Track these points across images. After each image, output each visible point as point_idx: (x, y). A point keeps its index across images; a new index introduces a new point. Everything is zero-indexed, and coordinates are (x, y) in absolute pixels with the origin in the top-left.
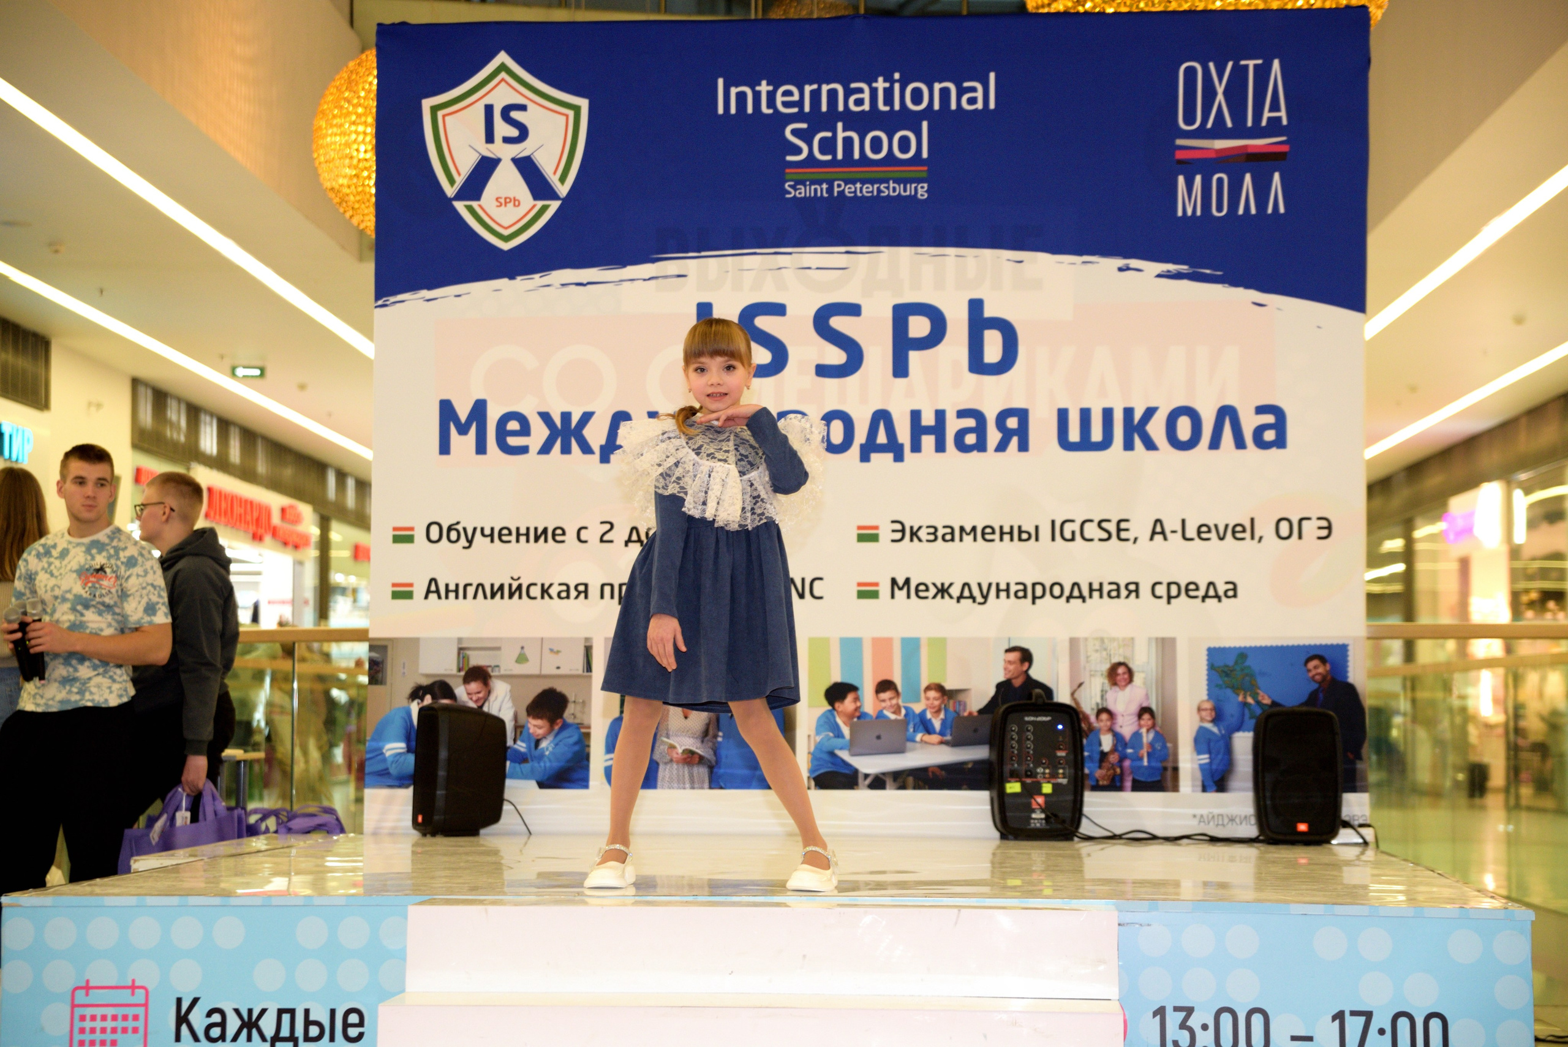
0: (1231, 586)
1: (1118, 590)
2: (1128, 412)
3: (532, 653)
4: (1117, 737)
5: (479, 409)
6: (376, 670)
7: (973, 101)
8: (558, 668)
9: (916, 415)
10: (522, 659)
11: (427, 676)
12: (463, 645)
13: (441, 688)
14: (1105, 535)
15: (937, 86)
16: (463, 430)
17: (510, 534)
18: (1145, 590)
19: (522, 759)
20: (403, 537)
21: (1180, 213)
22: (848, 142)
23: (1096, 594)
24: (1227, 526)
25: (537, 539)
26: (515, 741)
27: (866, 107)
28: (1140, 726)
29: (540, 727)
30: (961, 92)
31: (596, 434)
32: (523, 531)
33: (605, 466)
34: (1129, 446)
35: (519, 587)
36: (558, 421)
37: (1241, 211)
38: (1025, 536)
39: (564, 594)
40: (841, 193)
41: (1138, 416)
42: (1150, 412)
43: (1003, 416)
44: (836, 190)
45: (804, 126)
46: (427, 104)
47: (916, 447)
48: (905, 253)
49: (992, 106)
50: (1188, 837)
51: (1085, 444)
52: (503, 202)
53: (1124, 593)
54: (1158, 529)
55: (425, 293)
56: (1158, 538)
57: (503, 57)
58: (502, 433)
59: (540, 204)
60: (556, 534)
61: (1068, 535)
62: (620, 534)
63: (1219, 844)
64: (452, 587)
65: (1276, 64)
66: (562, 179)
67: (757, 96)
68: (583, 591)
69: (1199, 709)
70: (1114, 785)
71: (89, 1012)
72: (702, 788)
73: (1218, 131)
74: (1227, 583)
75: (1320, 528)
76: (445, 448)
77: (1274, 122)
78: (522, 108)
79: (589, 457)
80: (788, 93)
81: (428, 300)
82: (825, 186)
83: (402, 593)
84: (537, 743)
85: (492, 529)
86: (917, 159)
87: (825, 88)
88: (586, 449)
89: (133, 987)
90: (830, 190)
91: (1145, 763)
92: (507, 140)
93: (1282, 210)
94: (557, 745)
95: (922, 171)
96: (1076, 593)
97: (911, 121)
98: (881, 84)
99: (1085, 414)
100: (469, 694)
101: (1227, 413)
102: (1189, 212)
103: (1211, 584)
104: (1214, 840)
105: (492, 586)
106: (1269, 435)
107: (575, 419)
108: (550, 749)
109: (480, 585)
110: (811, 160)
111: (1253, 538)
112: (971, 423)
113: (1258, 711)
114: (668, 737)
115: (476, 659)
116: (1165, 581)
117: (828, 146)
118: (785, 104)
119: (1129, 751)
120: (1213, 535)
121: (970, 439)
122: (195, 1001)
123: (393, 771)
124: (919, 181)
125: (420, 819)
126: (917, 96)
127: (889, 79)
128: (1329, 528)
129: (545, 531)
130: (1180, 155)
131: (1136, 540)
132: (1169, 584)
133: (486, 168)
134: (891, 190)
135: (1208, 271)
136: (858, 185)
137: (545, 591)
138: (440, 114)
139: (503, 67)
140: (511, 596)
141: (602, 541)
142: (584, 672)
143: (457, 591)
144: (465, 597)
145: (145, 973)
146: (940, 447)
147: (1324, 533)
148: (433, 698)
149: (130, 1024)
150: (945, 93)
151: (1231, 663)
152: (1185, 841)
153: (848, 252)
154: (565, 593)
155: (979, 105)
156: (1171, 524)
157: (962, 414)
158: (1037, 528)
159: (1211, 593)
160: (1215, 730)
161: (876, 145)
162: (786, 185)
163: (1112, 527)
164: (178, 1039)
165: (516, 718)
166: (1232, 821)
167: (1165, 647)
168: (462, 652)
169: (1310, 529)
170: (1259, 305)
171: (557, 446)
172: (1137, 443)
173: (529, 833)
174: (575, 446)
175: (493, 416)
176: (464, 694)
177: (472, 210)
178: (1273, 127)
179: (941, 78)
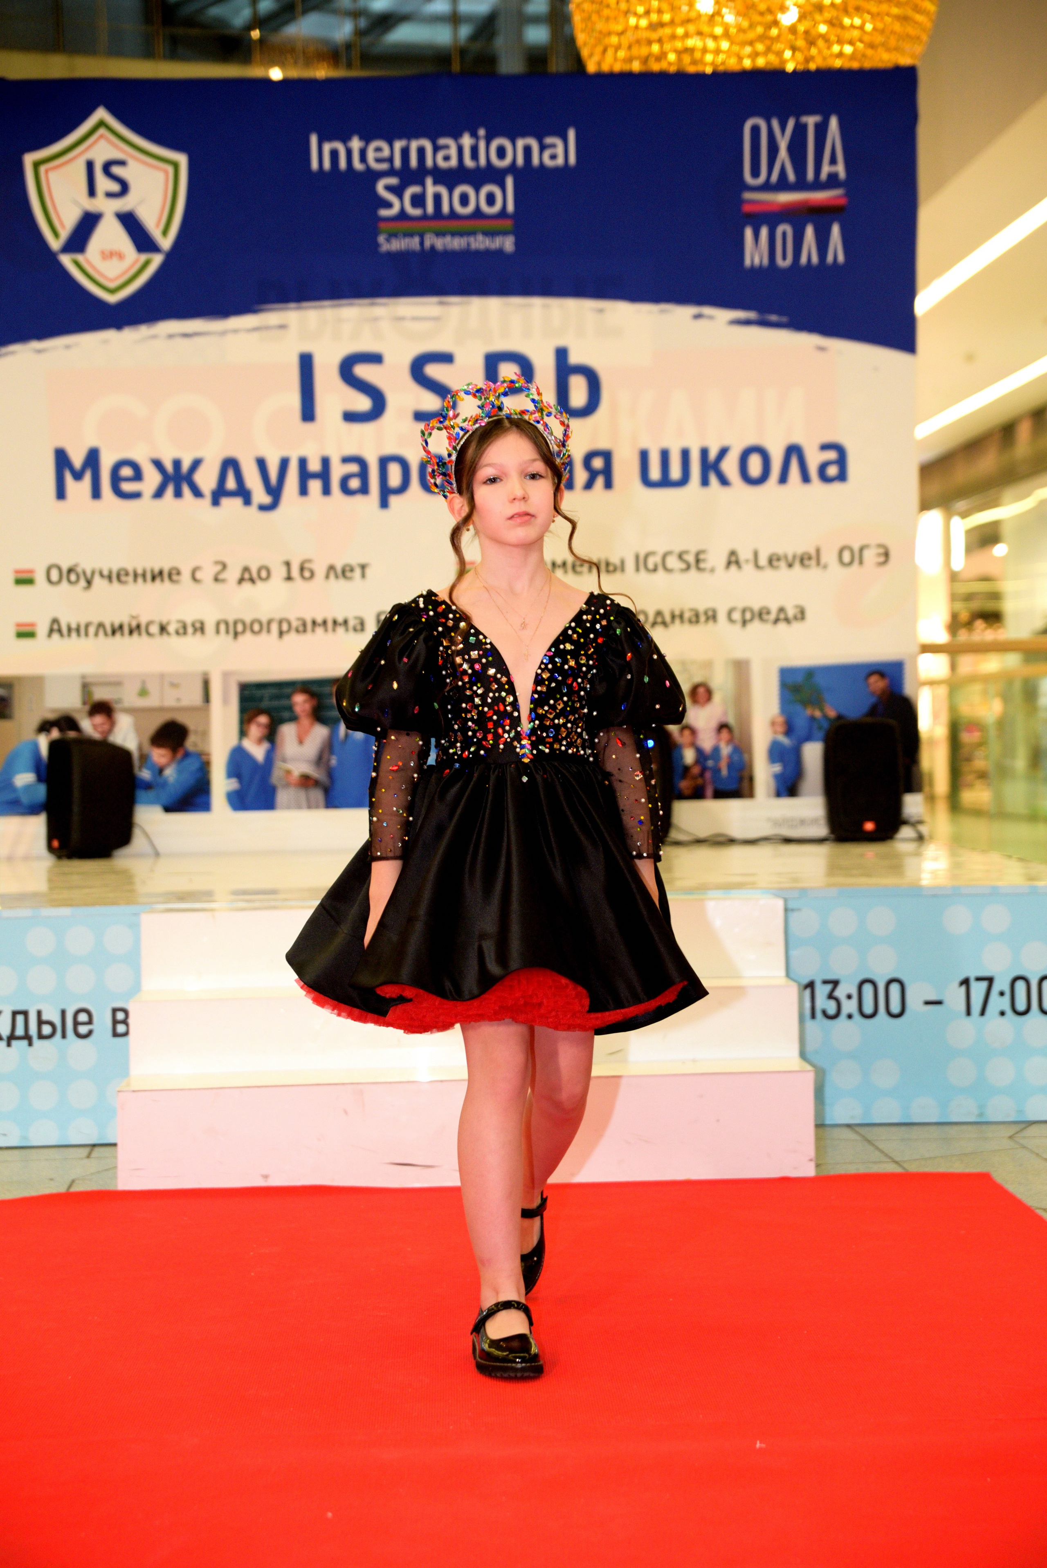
0: (798, 610)
1: (697, 615)
2: (704, 452)
3: (153, 688)
4: (699, 752)
5: (93, 458)
7: (553, 157)
8: (178, 700)
10: (143, 692)
11: (53, 711)
12: (89, 680)
13: (67, 722)
14: (683, 566)
15: (521, 143)
16: (78, 475)
17: (127, 574)
18: (722, 616)
19: (148, 786)
20: (24, 580)
21: (748, 262)
22: (437, 198)
23: (677, 621)
24: (794, 557)
25: (154, 578)
26: (140, 768)
27: (454, 162)
28: (719, 740)
29: (163, 756)
30: (543, 148)
31: (207, 479)
32: (140, 571)
33: (216, 510)
34: (705, 482)
35: (138, 627)
36: (169, 467)
37: (804, 260)
38: (611, 568)
39: (181, 631)
40: (433, 248)
41: (713, 455)
42: (723, 452)
43: (589, 457)
44: (427, 244)
45: (393, 181)
46: (29, 159)
48: (494, 305)
49: (572, 160)
50: (766, 839)
51: (665, 482)
52: (109, 255)
53: (702, 618)
54: (733, 559)
55: (35, 345)
56: (733, 568)
57: (101, 114)
58: (116, 479)
59: (144, 257)
60: (173, 575)
61: (651, 565)
62: (232, 574)
63: (793, 843)
64: (74, 626)
65: (834, 122)
66: (165, 232)
67: (349, 153)
68: (200, 628)
69: (773, 724)
70: (698, 794)
72: (317, 807)
73: (783, 185)
74: (797, 607)
75: (879, 555)
76: (61, 494)
77: (833, 177)
78: (122, 163)
79: (199, 502)
80: (378, 149)
81: (39, 351)
82: (417, 240)
83: (26, 633)
84: (161, 771)
85: (110, 572)
86: (503, 213)
87: (414, 145)
88: (197, 493)
90: (422, 243)
91: (724, 772)
92: (110, 195)
93: (841, 258)
94: (180, 772)
95: (508, 224)
96: (659, 620)
97: (494, 175)
98: (467, 141)
99: (665, 455)
100: (95, 727)
101: (794, 451)
102: (757, 261)
103: (781, 610)
104: (788, 841)
105: (112, 625)
106: (832, 471)
107: (186, 466)
108: (175, 775)
109: (101, 625)
110: (403, 215)
111: (818, 563)
113: (826, 725)
114: (284, 760)
115: (100, 694)
116: (740, 605)
117: (418, 201)
118: (378, 160)
119: (710, 763)
120: (783, 564)
123: (25, 800)
124: (505, 233)
125: (56, 844)
126: (501, 152)
127: (474, 135)
128: (886, 555)
129: (161, 573)
130: (747, 208)
131: (712, 570)
132: (744, 611)
133: (88, 222)
134: (480, 243)
135: (774, 318)
136: (448, 239)
137: (163, 629)
138: (42, 169)
139: (101, 124)
140: (131, 632)
141: (216, 579)
142: (204, 702)
143: (78, 630)
144: (87, 634)
147: (882, 559)
148: (61, 730)
150: (528, 150)
151: (800, 679)
152: (762, 843)
153: (441, 303)
154: (183, 630)
155: (560, 161)
156: (745, 554)
158: (623, 563)
159: (782, 617)
160: (787, 741)
161: (464, 199)
162: (381, 239)
163: (691, 558)
165: (140, 748)
166: (803, 822)
167: (741, 668)
168: (86, 687)
169: (870, 556)
170: (821, 349)
171: (170, 491)
172: (713, 479)
173: (157, 854)
174: (186, 490)
175: (106, 463)
176: (89, 726)
177: (77, 264)
178: (833, 181)
179: (524, 135)
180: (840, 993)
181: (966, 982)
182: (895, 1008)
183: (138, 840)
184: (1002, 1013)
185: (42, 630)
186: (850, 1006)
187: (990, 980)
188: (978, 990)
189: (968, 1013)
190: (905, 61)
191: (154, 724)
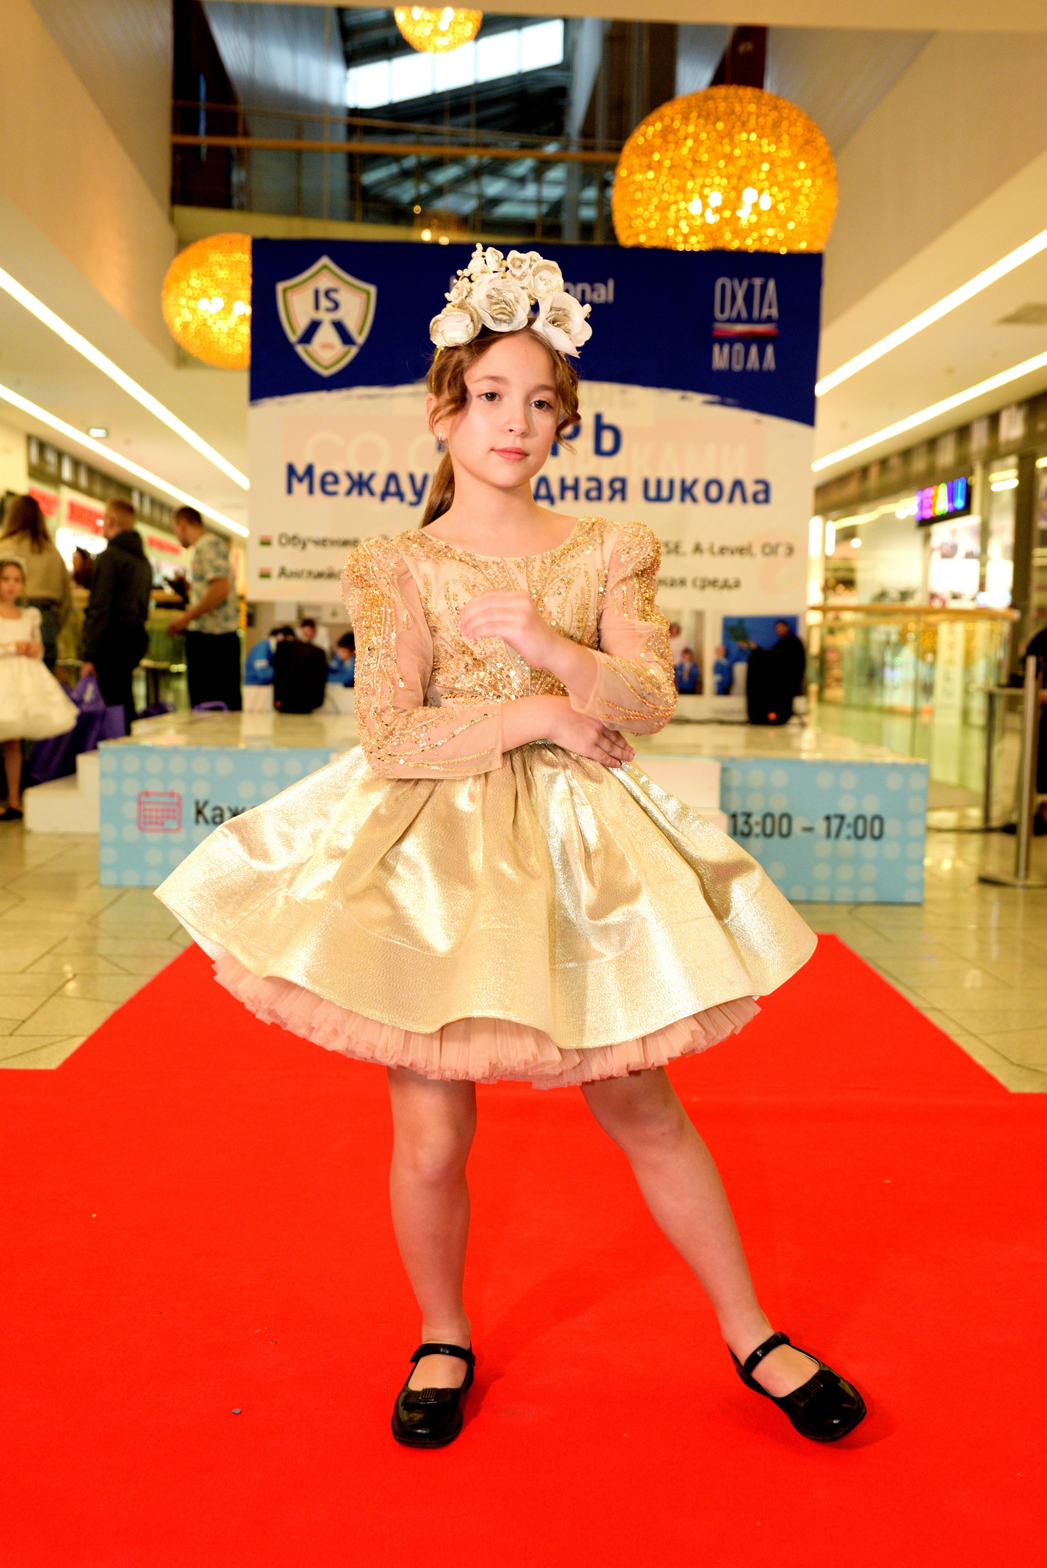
0: (736, 581)
1: (674, 582)
2: (683, 482)
5: (310, 470)
6: (251, 620)
7: (599, 296)
9: (563, 480)
10: (334, 614)
12: (302, 605)
13: (287, 630)
15: (579, 287)
16: (300, 480)
17: (328, 541)
18: (690, 583)
19: (334, 671)
20: (266, 542)
21: (715, 366)
24: (736, 549)
25: (343, 545)
26: (331, 660)
28: (684, 659)
29: (342, 653)
30: (593, 290)
31: (378, 485)
32: (336, 540)
33: (383, 504)
34: (683, 500)
35: (333, 574)
36: (355, 476)
37: (750, 366)
41: (689, 482)
42: (695, 482)
43: (612, 482)
46: (280, 287)
47: (562, 497)
49: (611, 299)
50: (708, 721)
51: (658, 499)
52: (326, 346)
53: (677, 584)
54: (698, 548)
55: (281, 398)
56: (698, 554)
57: (325, 261)
58: (323, 483)
59: (347, 348)
63: (726, 724)
64: (294, 572)
65: (772, 283)
66: (360, 332)
69: (717, 650)
71: (148, 807)
73: (739, 320)
74: (735, 579)
75: (787, 549)
76: (290, 490)
77: (770, 316)
78: (336, 291)
79: (373, 498)
81: (281, 404)
83: (265, 575)
84: (343, 662)
85: (318, 539)
88: (372, 493)
89: (172, 794)
91: (686, 679)
93: (773, 366)
99: (659, 483)
100: (304, 634)
101: (738, 484)
102: (721, 366)
103: (726, 581)
105: (317, 572)
106: (761, 497)
107: (366, 476)
108: (351, 665)
109: (310, 572)
111: (750, 553)
112: (593, 484)
113: (749, 652)
115: (309, 614)
116: (701, 576)
120: (728, 553)
121: (594, 494)
122: (206, 803)
123: (261, 676)
125: (279, 703)
128: (791, 550)
129: (348, 541)
130: (717, 333)
131: (685, 554)
132: (703, 580)
133: (314, 326)
135: (729, 400)
138: (289, 294)
139: (325, 267)
140: (328, 577)
143: (297, 575)
144: (302, 577)
145: (178, 787)
146: (576, 497)
147: (789, 552)
148: (284, 635)
149: (171, 814)
150: (583, 291)
151: (735, 624)
152: (706, 723)
155: (603, 299)
156: (705, 545)
157: (590, 479)
159: (726, 585)
160: (724, 662)
163: (672, 546)
164: (197, 821)
165: (331, 648)
166: (732, 712)
167: (699, 616)
168: (300, 609)
169: (782, 550)
170: (758, 422)
171: (355, 492)
172: (688, 499)
173: (338, 713)
174: (365, 492)
175: (318, 473)
176: (301, 633)
177: (307, 352)
178: (769, 319)
179: (582, 281)
180: (752, 821)
181: (828, 818)
182: (785, 830)
183: (328, 705)
184: (849, 837)
185: (275, 573)
186: (757, 830)
187: (842, 818)
188: (835, 823)
189: (828, 835)
190: (817, 247)
191: (340, 634)
